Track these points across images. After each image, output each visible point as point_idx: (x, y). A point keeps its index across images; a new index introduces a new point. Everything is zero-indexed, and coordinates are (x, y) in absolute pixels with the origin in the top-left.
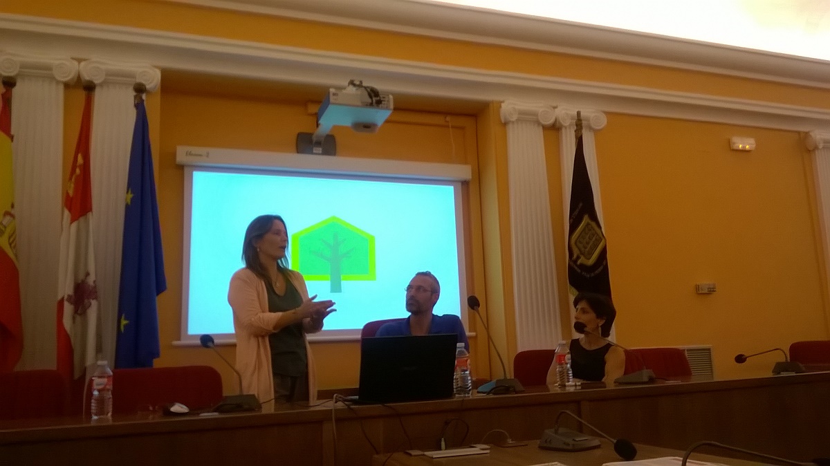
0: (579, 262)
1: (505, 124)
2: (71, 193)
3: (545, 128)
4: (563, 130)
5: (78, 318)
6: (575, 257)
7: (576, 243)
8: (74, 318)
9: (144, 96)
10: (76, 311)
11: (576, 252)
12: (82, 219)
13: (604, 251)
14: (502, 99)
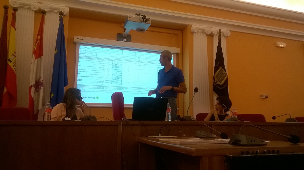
0: (217, 83)
1: (193, 33)
2: (35, 49)
3: (207, 35)
4: (214, 36)
5: (37, 93)
6: (216, 81)
7: (216, 76)
8: (35, 93)
9: (63, 16)
10: (36, 91)
11: (216, 80)
12: (39, 58)
13: (227, 80)
14: (192, 24)
